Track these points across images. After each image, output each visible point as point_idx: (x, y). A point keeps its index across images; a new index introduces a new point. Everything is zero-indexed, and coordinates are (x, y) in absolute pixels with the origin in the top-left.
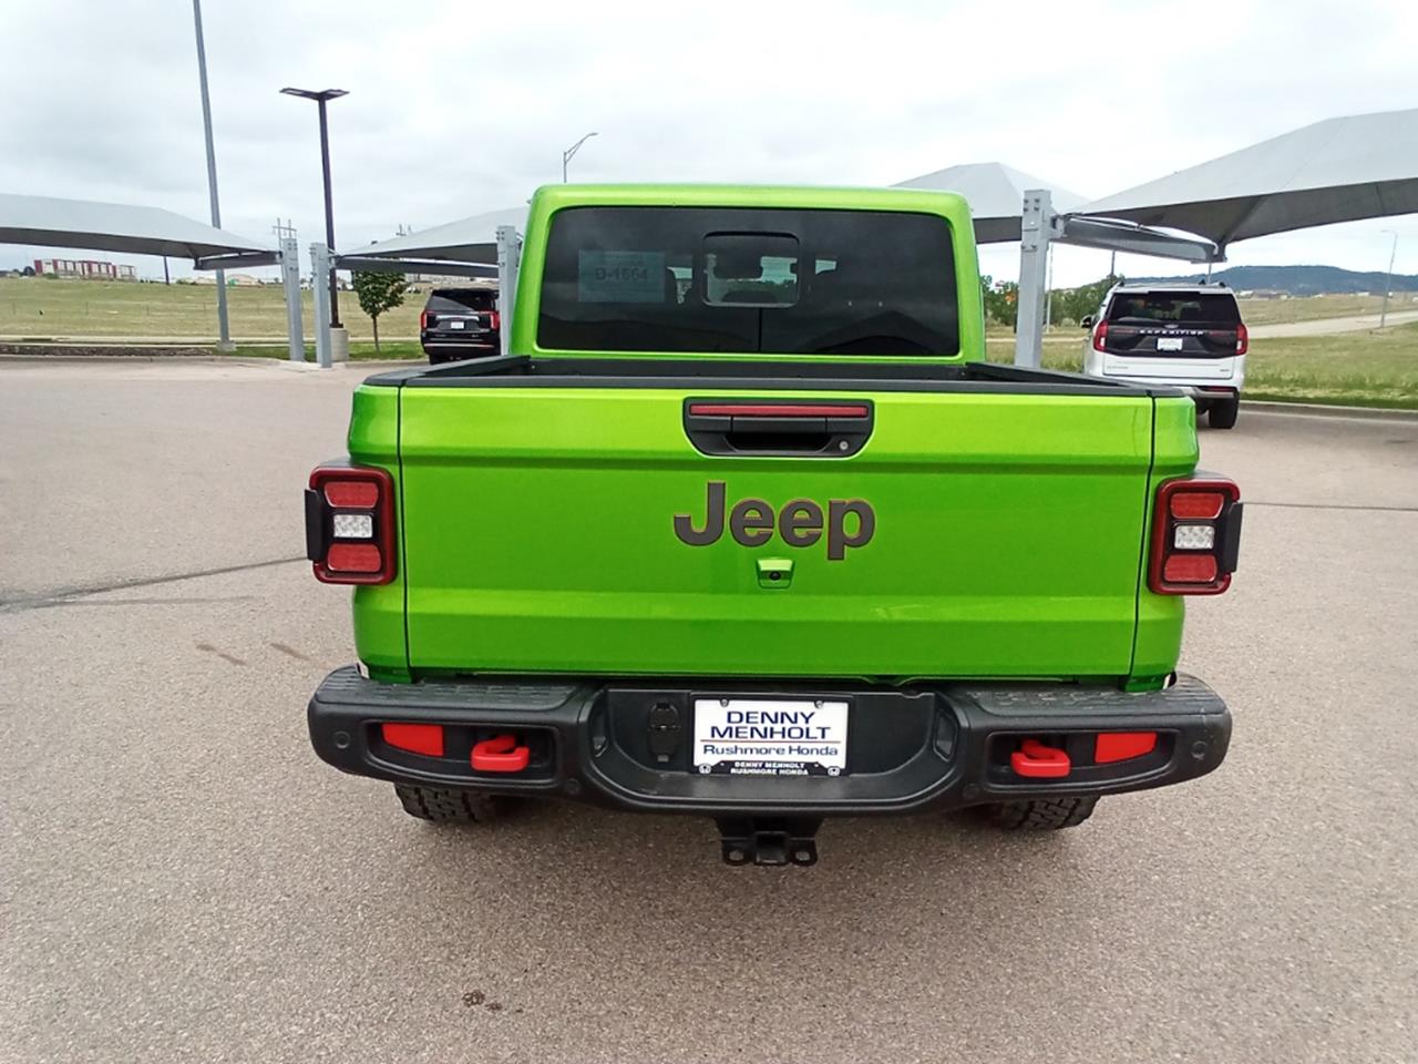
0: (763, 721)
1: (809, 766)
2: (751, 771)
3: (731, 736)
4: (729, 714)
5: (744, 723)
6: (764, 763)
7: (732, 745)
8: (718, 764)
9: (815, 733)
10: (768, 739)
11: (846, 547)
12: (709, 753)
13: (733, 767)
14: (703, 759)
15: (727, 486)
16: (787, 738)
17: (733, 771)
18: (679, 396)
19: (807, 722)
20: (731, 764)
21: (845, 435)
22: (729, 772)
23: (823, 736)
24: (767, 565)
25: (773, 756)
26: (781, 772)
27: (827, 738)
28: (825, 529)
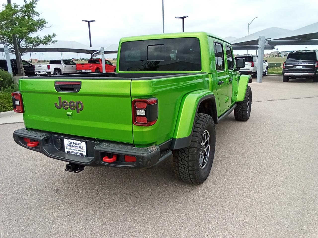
0: (74, 144)
1: (81, 154)
2: (72, 153)
3: (69, 146)
4: (69, 142)
5: (71, 144)
6: (74, 152)
7: (70, 148)
8: (68, 151)
9: (81, 148)
10: (75, 147)
11: (80, 111)
14: (66, 150)
15: (61, 98)
16: (77, 148)
17: (70, 153)
18: (54, 80)
19: (80, 145)
20: (70, 151)
21: (77, 88)
22: (69, 153)
24: (68, 113)
25: (76, 151)
26: (77, 154)
27: (83, 149)
28: (76, 107)
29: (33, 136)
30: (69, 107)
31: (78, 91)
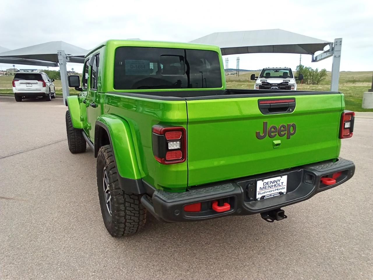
0: (270, 184)
1: (280, 193)
2: (268, 197)
3: (264, 189)
4: (264, 183)
5: (267, 185)
6: (271, 194)
7: (264, 191)
8: (262, 197)
9: (281, 184)
10: (271, 188)
11: (291, 135)
12: (259, 195)
13: (265, 197)
14: (258, 196)
15: (268, 122)
16: (275, 187)
18: (257, 99)
19: (279, 182)
20: (264, 196)
21: (290, 107)
22: (264, 199)
23: (282, 185)
25: (272, 192)
26: (275, 196)
27: (283, 185)
28: (286, 132)
29: (216, 194)
30: (277, 134)
31: (293, 110)
